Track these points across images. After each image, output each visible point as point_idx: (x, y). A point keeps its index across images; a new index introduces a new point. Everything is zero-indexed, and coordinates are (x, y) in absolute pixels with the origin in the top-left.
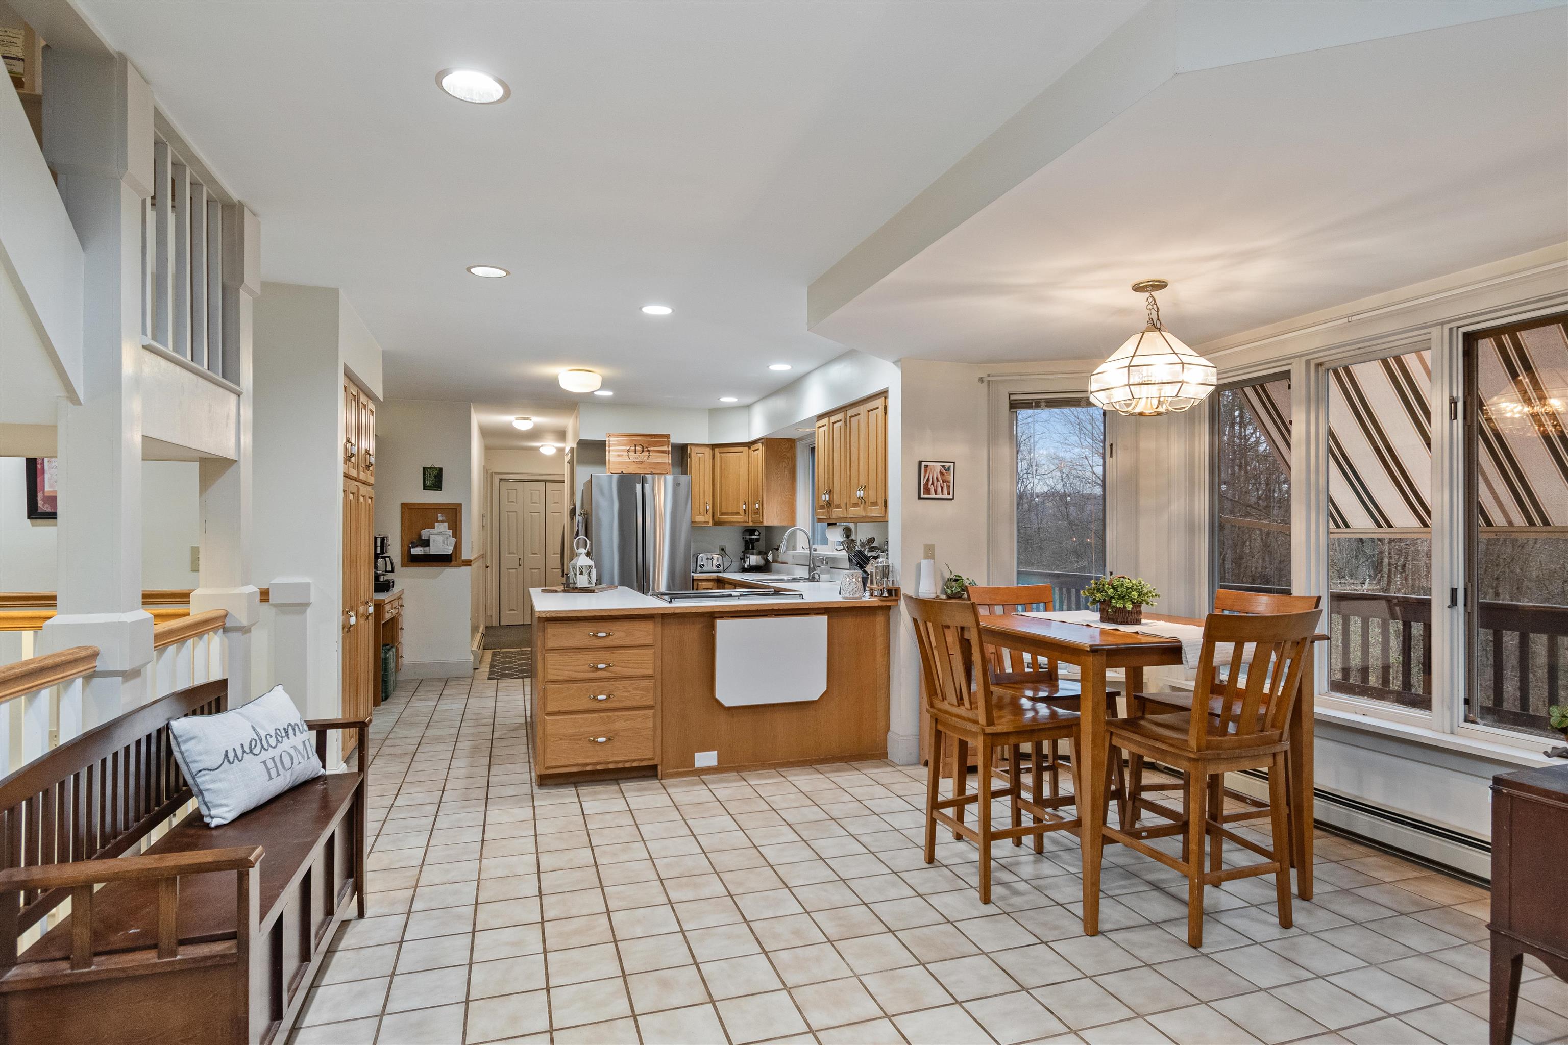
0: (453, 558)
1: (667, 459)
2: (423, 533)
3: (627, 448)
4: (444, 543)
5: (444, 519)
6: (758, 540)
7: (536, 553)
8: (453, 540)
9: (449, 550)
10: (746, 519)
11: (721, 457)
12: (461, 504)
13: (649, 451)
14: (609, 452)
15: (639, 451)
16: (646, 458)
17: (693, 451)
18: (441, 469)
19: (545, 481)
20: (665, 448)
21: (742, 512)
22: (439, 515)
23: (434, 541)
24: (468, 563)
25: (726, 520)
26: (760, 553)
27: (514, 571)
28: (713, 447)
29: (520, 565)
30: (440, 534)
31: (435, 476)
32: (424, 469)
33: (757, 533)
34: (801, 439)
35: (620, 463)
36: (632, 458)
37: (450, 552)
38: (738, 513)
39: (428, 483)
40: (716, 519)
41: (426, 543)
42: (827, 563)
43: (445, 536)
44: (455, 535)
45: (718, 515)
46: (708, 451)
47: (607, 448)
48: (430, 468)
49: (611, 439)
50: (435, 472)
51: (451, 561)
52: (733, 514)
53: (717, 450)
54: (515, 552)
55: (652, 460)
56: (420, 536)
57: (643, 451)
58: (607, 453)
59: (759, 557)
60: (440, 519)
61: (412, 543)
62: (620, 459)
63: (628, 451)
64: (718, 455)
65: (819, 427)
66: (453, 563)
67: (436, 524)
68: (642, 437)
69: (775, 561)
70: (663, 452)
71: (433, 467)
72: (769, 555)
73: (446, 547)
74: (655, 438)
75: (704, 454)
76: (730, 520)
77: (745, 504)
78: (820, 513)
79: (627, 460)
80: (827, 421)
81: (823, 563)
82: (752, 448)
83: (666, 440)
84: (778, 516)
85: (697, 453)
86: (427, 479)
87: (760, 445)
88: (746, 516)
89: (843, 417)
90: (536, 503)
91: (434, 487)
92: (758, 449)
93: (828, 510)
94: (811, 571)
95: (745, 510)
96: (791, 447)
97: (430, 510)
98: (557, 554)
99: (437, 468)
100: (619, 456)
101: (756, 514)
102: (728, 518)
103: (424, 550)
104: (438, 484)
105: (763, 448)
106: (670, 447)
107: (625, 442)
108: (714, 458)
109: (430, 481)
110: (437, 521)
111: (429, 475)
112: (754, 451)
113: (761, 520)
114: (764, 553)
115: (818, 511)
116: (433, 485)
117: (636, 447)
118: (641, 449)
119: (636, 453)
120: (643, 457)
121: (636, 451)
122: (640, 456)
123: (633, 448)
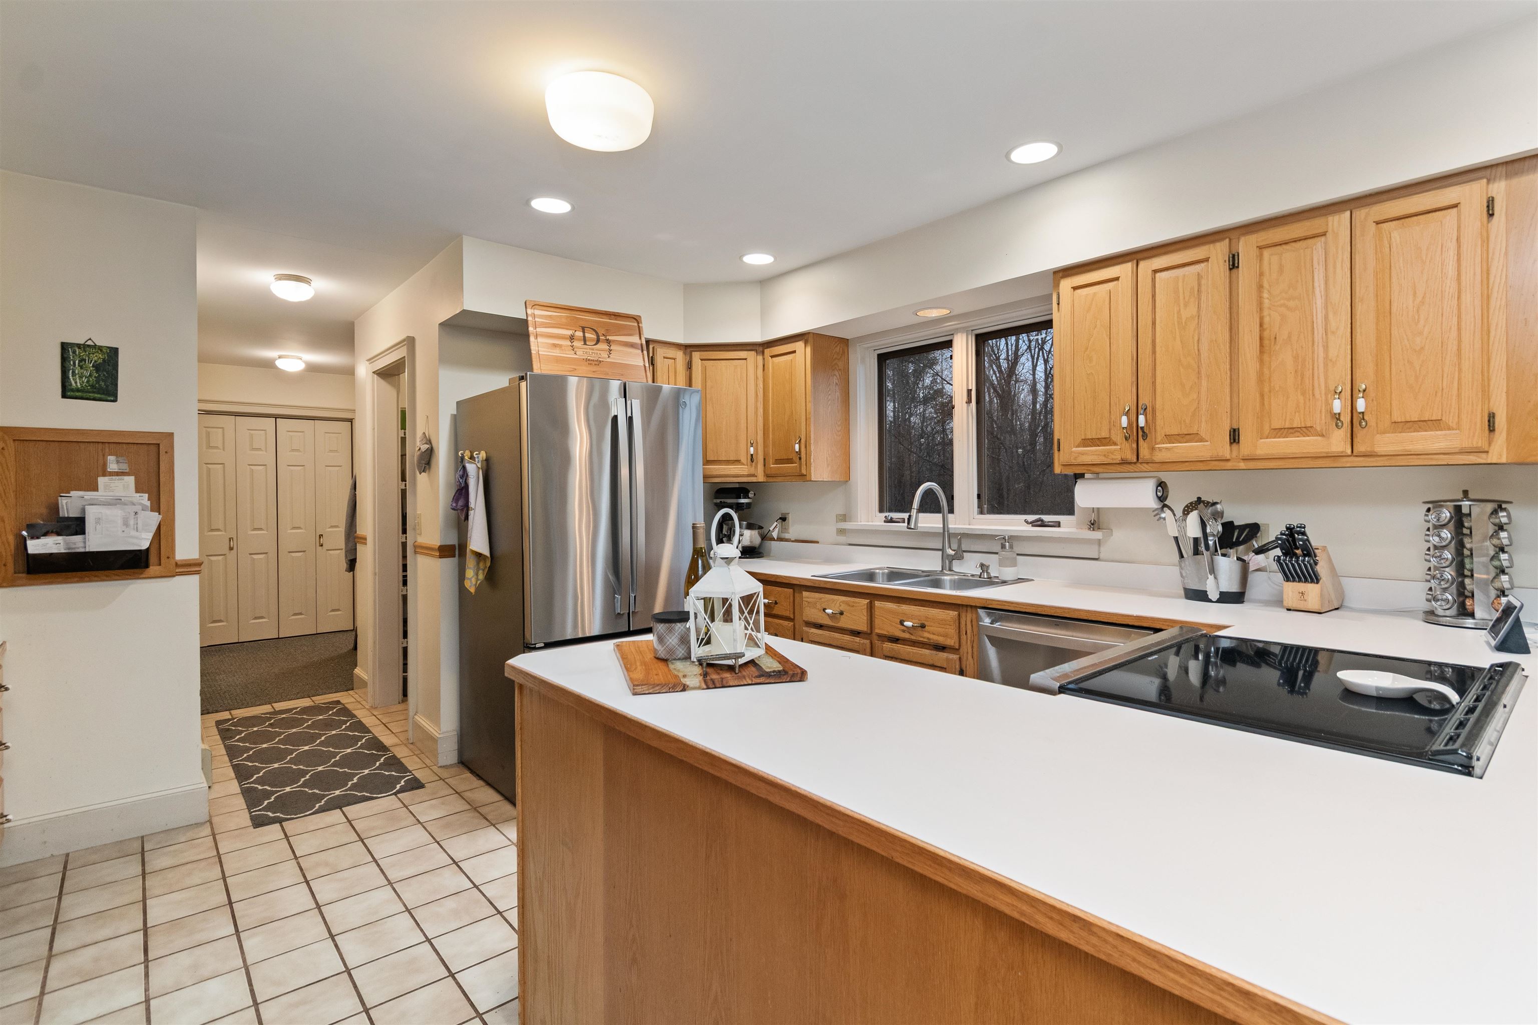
0: (153, 558)
1: (640, 360)
2: (63, 502)
3: (569, 333)
4: (126, 524)
5: (125, 467)
6: (749, 505)
8: (154, 519)
9: (142, 542)
10: (752, 471)
11: (703, 368)
12: (171, 435)
13: (608, 342)
14: (536, 337)
15: (591, 340)
16: (604, 355)
17: (660, 353)
18: (114, 352)
19: (276, 417)
20: (635, 339)
21: (744, 459)
22: (111, 459)
23: (98, 521)
24: (189, 568)
25: (715, 473)
26: (750, 527)
28: (688, 349)
30: (116, 502)
31: (97, 367)
32: (64, 347)
33: (753, 494)
34: (861, 339)
35: (558, 360)
36: (580, 352)
37: (144, 545)
38: (738, 462)
39: (75, 382)
41: (77, 526)
42: (1011, 547)
43: (131, 509)
44: (156, 507)
46: (680, 355)
47: (531, 329)
48: (83, 347)
49: (537, 312)
50: (98, 357)
51: (147, 566)
52: (728, 462)
53: (696, 356)
55: (616, 358)
56: (54, 508)
57: (598, 341)
58: (532, 339)
59: (755, 533)
60: (113, 466)
61: (30, 527)
62: (557, 353)
63: (572, 338)
64: (697, 364)
65: (1075, 288)
66: (153, 569)
67: (102, 481)
68: (594, 315)
69: (780, 539)
70: (632, 345)
71: (89, 343)
72: (771, 529)
73: (133, 533)
74: (616, 320)
75: (674, 359)
76: (722, 473)
77: (752, 445)
78: (1083, 454)
79: (570, 355)
80: (1123, 270)
81: (1003, 547)
82: (768, 352)
83: (636, 324)
84: (828, 465)
85: (664, 358)
86: (73, 372)
87: (799, 346)
88: (751, 465)
89: (1218, 252)
90: (260, 449)
91: (94, 392)
92: (794, 352)
93: (1135, 446)
94: (948, 561)
95: (752, 455)
96: (844, 352)
97: (83, 446)
98: (299, 528)
99: (100, 348)
100: (555, 346)
101: (790, 461)
102: (719, 469)
103: (66, 543)
104: (107, 386)
105: (809, 349)
106: (640, 338)
107: (564, 320)
108: (689, 366)
109: (81, 377)
110: (105, 473)
111: (80, 361)
112: (772, 357)
113: (804, 472)
114: (761, 528)
115: (1074, 449)
116: (92, 386)
117: (584, 332)
118: (594, 337)
119: (585, 344)
120: (599, 352)
121: (585, 340)
122: (593, 349)
123: (579, 334)
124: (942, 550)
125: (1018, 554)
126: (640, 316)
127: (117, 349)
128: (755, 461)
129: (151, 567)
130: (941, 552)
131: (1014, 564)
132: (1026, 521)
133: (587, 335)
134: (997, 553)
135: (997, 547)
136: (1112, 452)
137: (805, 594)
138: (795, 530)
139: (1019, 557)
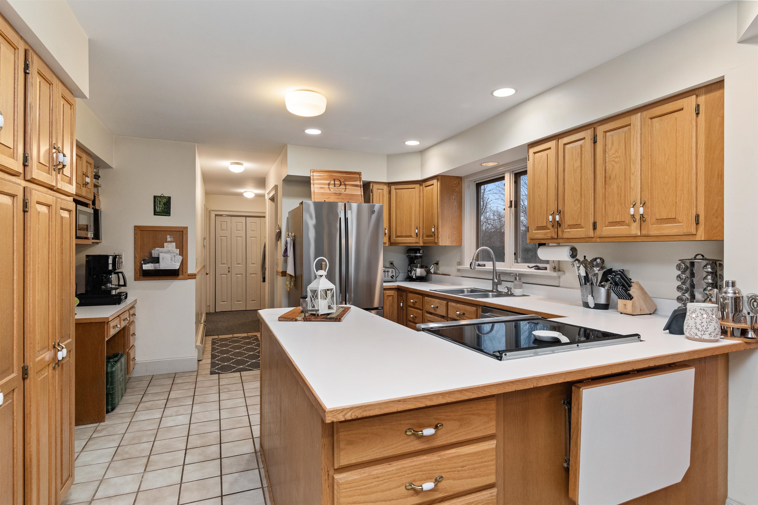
0: (180, 272)
1: (359, 192)
2: (153, 251)
3: (328, 182)
4: (172, 260)
5: (172, 239)
6: (421, 257)
7: (240, 264)
8: (180, 258)
9: (177, 266)
10: (417, 240)
11: (396, 193)
12: (187, 228)
13: (345, 185)
14: (314, 185)
15: (338, 184)
16: (343, 191)
17: (375, 187)
18: (169, 198)
19: (246, 217)
20: (358, 183)
21: (414, 235)
22: (168, 236)
23: (163, 259)
24: (193, 276)
25: (400, 242)
26: (422, 267)
27: (225, 275)
28: (389, 184)
29: (229, 272)
30: (168, 252)
31: (164, 204)
32: (155, 197)
33: (421, 252)
34: (467, 177)
35: (322, 194)
36: (332, 190)
37: (177, 268)
38: (411, 236)
39: (158, 210)
40: (392, 241)
41: (156, 260)
42: (520, 279)
43: (173, 254)
44: (181, 254)
45: (394, 238)
46: (385, 188)
47: (312, 181)
48: (160, 197)
49: (315, 174)
50: (164, 200)
51: (178, 275)
52: (406, 236)
53: (393, 187)
54: (225, 263)
55: (348, 192)
56: (151, 254)
57: (341, 185)
58: (312, 186)
59: (423, 270)
60: (169, 239)
61: (144, 260)
62: (322, 191)
63: (329, 184)
64: (393, 191)
65: (534, 153)
66: (181, 276)
67: (165, 244)
68: (339, 173)
69: (435, 273)
70: (356, 186)
71: (162, 195)
72: (431, 268)
73: (174, 263)
74: (349, 175)
75: (383, 189)
76: (403, 242)
77: (417, 229)
78: (537, 234)
79: (328, 191)
80: (552, 144)
81: (516, 279)
82: (424, 184)
83: (359, 176)
84: (449, 238)
85: (377, 189)
86: (157, 206)
87: (435, 181)
88: (417, 238)
89: (588, 134)
90: (240, 230)
91: (163, 213)
92: (433, 184)
93: (556, 230)
94: (495, 285)
95: (417, 233)
96: (459, 183)
97: (160, 232)
98: (254, 264)
99: (165, 197)
100: (321, 188)
101: (431, 236)
102: (402, 240)
103: (154, 266)
104: (167, 210)
105: (439, 183)
106: (360, 182)
107: (326, 177)
108: (390, 193)
109: (159, 208)
110: (166, 242)
111: (159, 202)
112: (426, 187)
113: (436, 241)
114: (426, 267)
115: (534, 231)
116: (163, 211)
117: (334, 181)
118: (339, 183)
119: (335, 186)
120: (340, 189)
121: (335, 184)
122: (338, 188)
123: (333, 182)
124: (493, 280)
125: (523, 283)
126: (361, 172)
127: (170, 197)
128: (419, 236)
129: (180, 276)
130: (492, 281)
131: (521, 287)
132: (528, 267)
133: (336, 182)
134: (513, 282)
135: (513, 279)
136: (547, 233)
137: (426, 298)
138: (442, 269)
139: (523, 284)
